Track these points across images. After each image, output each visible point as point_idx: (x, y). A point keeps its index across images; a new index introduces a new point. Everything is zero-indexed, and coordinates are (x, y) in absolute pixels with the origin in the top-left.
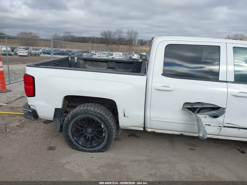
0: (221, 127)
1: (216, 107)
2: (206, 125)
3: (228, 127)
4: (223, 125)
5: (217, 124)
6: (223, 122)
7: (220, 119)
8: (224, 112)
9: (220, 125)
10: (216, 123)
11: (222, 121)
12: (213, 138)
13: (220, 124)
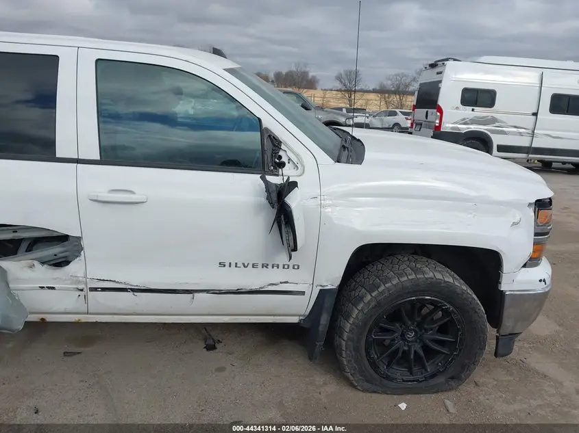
0: (82, 290)
1: (55, 234)
2: (42, 288)
3: (104, 289)
4: (89, 286)
5: (71, 284)
6: (85, 277)
7: (74, 268)
8: (82, 249)
9: (81, 287)
10: (69, 282)
11: (81, 274)
12: (83, 321)
13: (79, 282)
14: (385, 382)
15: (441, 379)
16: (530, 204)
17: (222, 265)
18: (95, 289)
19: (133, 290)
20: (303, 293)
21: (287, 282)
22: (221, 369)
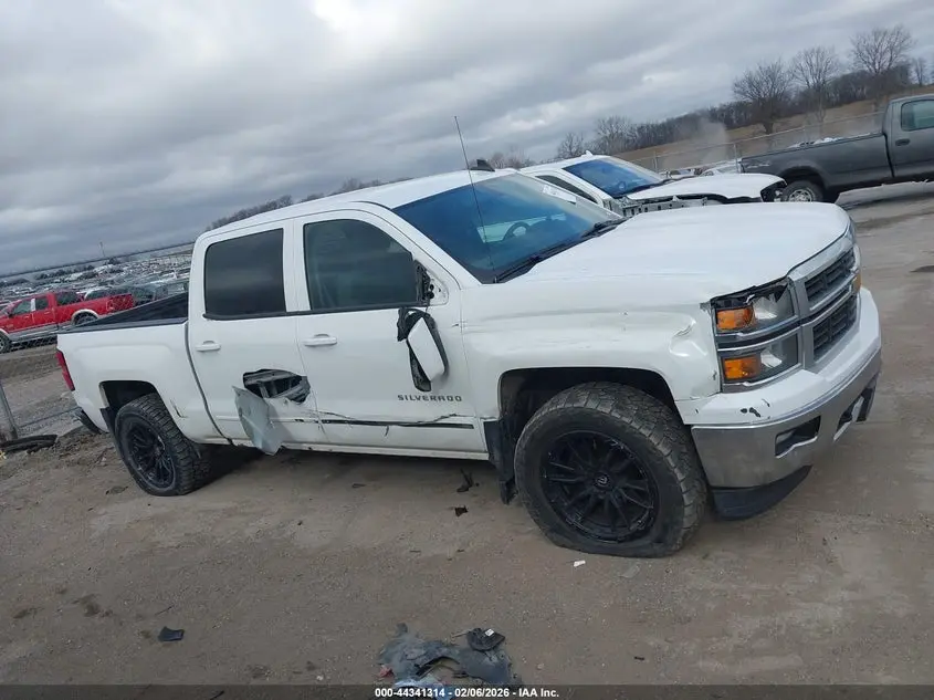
0: (318, 422)
2: (296, 420)
3: (331, 421)
4: (321, 419)
5: (311, 417)
6: (317, 411)
8: (310, 387)
9: (316, 419)
10: (309, 415)
11: (313, 409)
13: (315, 416)
14: (579, 536)
15: (645, 541)
16: (703, 305)
17: (401, 398)
18: (324, 421)
19: (349, 422)
20: (471, 426)
21: (455, 415)
22: (460, 511)
